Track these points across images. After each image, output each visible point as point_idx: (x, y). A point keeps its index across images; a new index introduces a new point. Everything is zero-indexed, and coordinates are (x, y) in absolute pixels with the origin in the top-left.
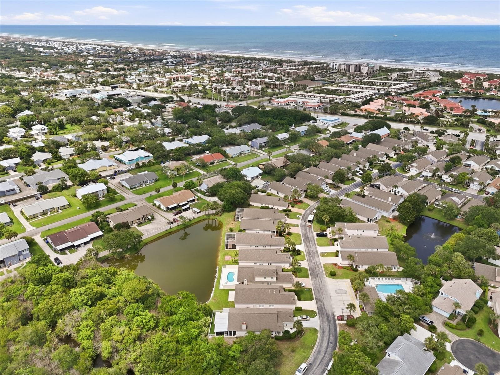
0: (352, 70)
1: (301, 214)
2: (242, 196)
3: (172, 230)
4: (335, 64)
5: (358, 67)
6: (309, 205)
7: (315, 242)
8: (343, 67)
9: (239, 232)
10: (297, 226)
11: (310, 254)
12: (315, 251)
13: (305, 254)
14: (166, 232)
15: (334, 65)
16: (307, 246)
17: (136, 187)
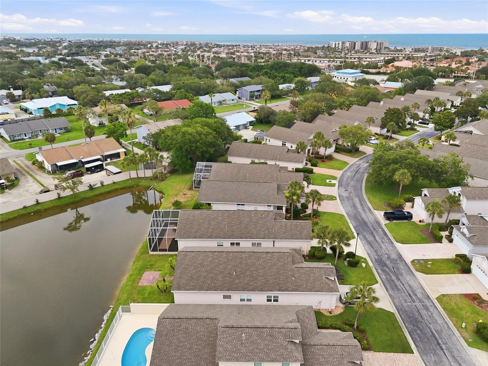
0: (358, 47)
1: (335, 178)
2: (210, 139)
3: (39, 207)
4: (337, 42)
5: (364, 44)
6: (346, 163)
7: (385, 234)
8: (347, 44)
9: (194, 208)
10: (332, 198)
11: (385, 265)
12: (394, 256)
13: (371, 264)
14: (24, 212)
15: (337, 44)
16: (369, 243)
17: (23, 139)
